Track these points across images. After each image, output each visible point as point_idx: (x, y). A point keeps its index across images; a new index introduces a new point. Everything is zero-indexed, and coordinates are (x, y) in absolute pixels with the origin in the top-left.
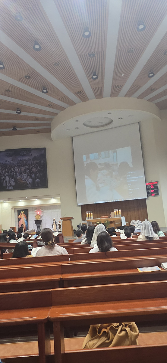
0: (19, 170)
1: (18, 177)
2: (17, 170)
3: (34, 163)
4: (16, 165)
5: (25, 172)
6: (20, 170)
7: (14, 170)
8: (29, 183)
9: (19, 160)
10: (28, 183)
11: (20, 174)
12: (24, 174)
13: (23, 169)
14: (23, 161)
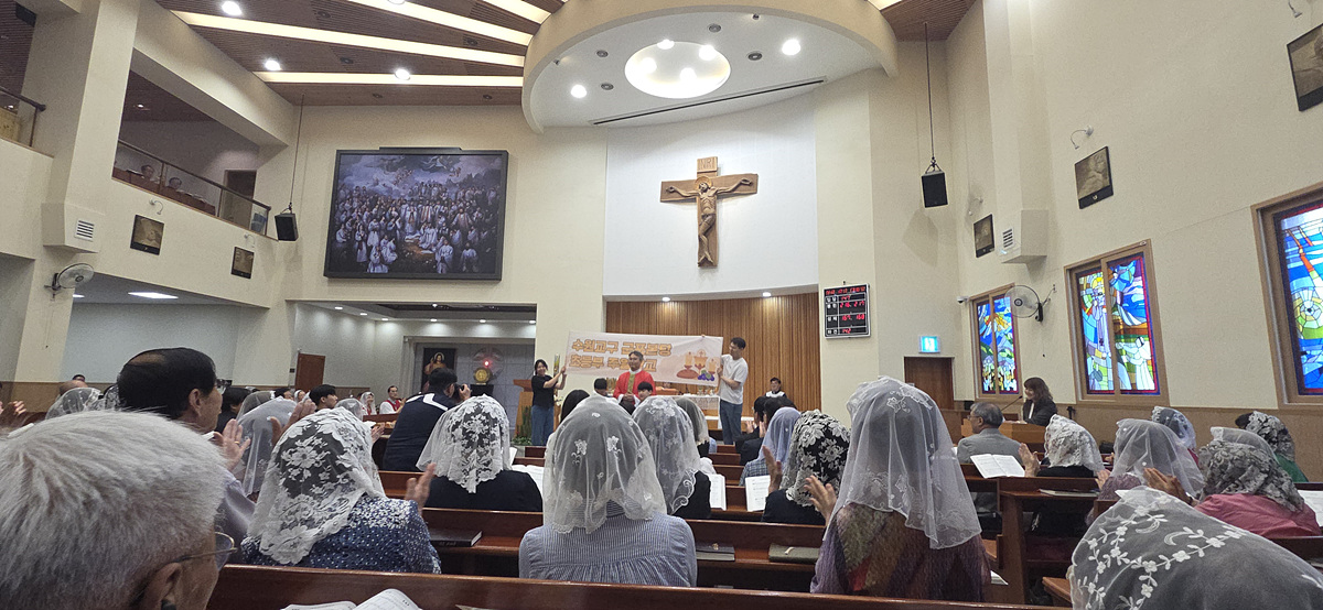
0: (415, 213)
1: (409, 238)
2: (408, 214)
3: (464, 197)
4: (407, 198)
5: (433, 224)
6: (419, 215)
7: (399, 213)
8: (443, 260)
9: (417, 184)
10: (438, 258)
11: (417, 227)
12: (428, 230)
13: (428, 212)
14: (431, 186)
